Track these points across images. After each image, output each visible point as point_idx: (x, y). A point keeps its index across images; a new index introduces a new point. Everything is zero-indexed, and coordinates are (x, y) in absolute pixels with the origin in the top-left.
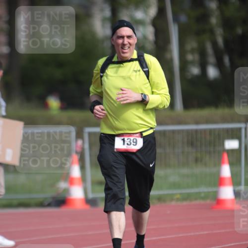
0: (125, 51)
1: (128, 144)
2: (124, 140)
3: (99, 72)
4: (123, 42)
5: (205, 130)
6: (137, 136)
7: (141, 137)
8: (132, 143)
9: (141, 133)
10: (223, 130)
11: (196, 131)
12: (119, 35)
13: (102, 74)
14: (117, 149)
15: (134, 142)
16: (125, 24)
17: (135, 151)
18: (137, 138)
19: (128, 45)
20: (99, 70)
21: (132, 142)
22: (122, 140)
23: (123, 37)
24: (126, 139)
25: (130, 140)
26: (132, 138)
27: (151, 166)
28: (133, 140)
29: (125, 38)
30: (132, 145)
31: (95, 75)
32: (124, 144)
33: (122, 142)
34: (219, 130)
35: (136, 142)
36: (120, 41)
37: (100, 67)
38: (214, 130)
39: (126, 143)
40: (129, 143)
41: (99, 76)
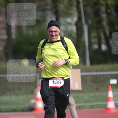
0: (53, 38)
1: (56, 84)
2: (54, 81)
3: (41, 48)
4: (52, 34)
5: (101, 75)
6: (61, 80)
7: (63, 80)
8: (58, 83)
9: (63, 78)
10: (109, 75)
11: (97, 75)
13: (42, 49)
14: (50, 86)
15: (59, 82)
16: (54, 24)
17: (60, 87)
18: (61, 81)
19: (55, 35)
20: (41, 47)
21: (58, 82)
22: (53, 81)
23: (52, 31)
24: (55, 81)
25: (57, 81)
26: (58, 81)
27: (68, 95)
28: (59, 81)
29: (54, 32)
30: (58, 84)
31: (38, 49)
32: (54, 84)
33: (53, 82)
34: (107, 75)
35: (60, 83)
36: (51, 33)
37: (41, 45)
38: (105, 75)
39: (55, 83)
40: (57, 83)
41: (41, 49)
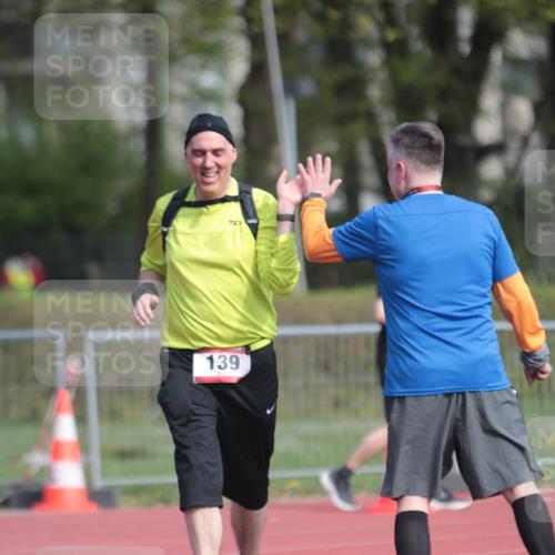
0: (208, 180)
1: (220, 367)
2: (211, 359)
3: (160, 224)
4: (204, 162)
6: (238, 352)
7: (248, 354)
8: (229, 365)
12: (196, 147)
14: (197, 379)
15: (232, 363)
16: (210, 125)
17: (234, 381)
18: (239, 355)
19: (215, 169)
20: (160, 220)
21: (228, 361)
22: (208, 358)
23: (203, 153)
24: (216, 355)
25: (225, 359)
26: (228, 355)
27: (268, 412)
28: (231, 358)
29: (209, 155)
30: (228, 368)
31: (151, 231)
32: (212, 367)
33: (209, 361)
35: (237, 363)
36: (199, 161)
37: (161, 214)
39: (216, 365)
40: (223, 366)
41: (159, 232)
